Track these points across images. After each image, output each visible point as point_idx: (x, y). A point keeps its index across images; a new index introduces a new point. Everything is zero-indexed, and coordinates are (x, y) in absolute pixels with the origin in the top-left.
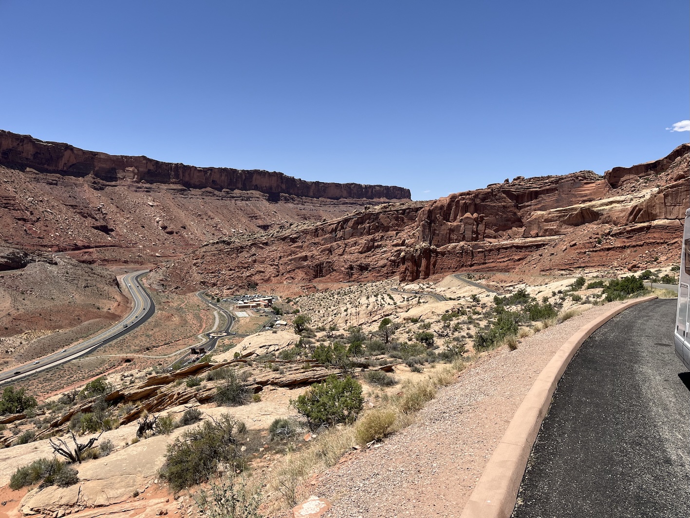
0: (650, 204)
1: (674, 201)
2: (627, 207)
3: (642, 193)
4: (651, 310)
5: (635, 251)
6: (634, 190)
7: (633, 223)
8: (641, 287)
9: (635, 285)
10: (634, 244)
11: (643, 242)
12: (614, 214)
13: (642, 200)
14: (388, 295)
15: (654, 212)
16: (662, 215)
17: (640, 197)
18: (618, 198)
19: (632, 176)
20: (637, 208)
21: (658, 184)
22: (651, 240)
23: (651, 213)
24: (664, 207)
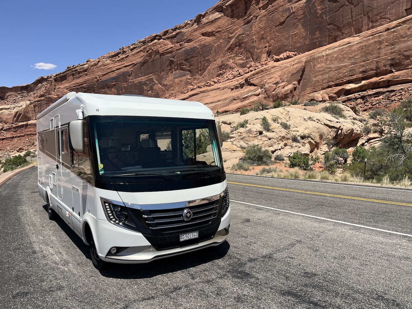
0: (26, 111)
1: (40, 109)
2: (12, 112)
3: (20, 104)
4: (30, 174)
5: (20, 140)
6: (15, 102)
7: (17, 122)
8: (25, 161)
9: (21, 160)
10: (19, 135)
11: (24, 134)
12: (4, 117)
13: (21, 108)
15: (29, 116)
16: (34, 118)
17: (20, 107)
18: (6, 107)
19: (13, 93)
20: (18, 113)
21: (30, 99)
22: (29, 133)
23: (27, 116)
24: (34, 113)
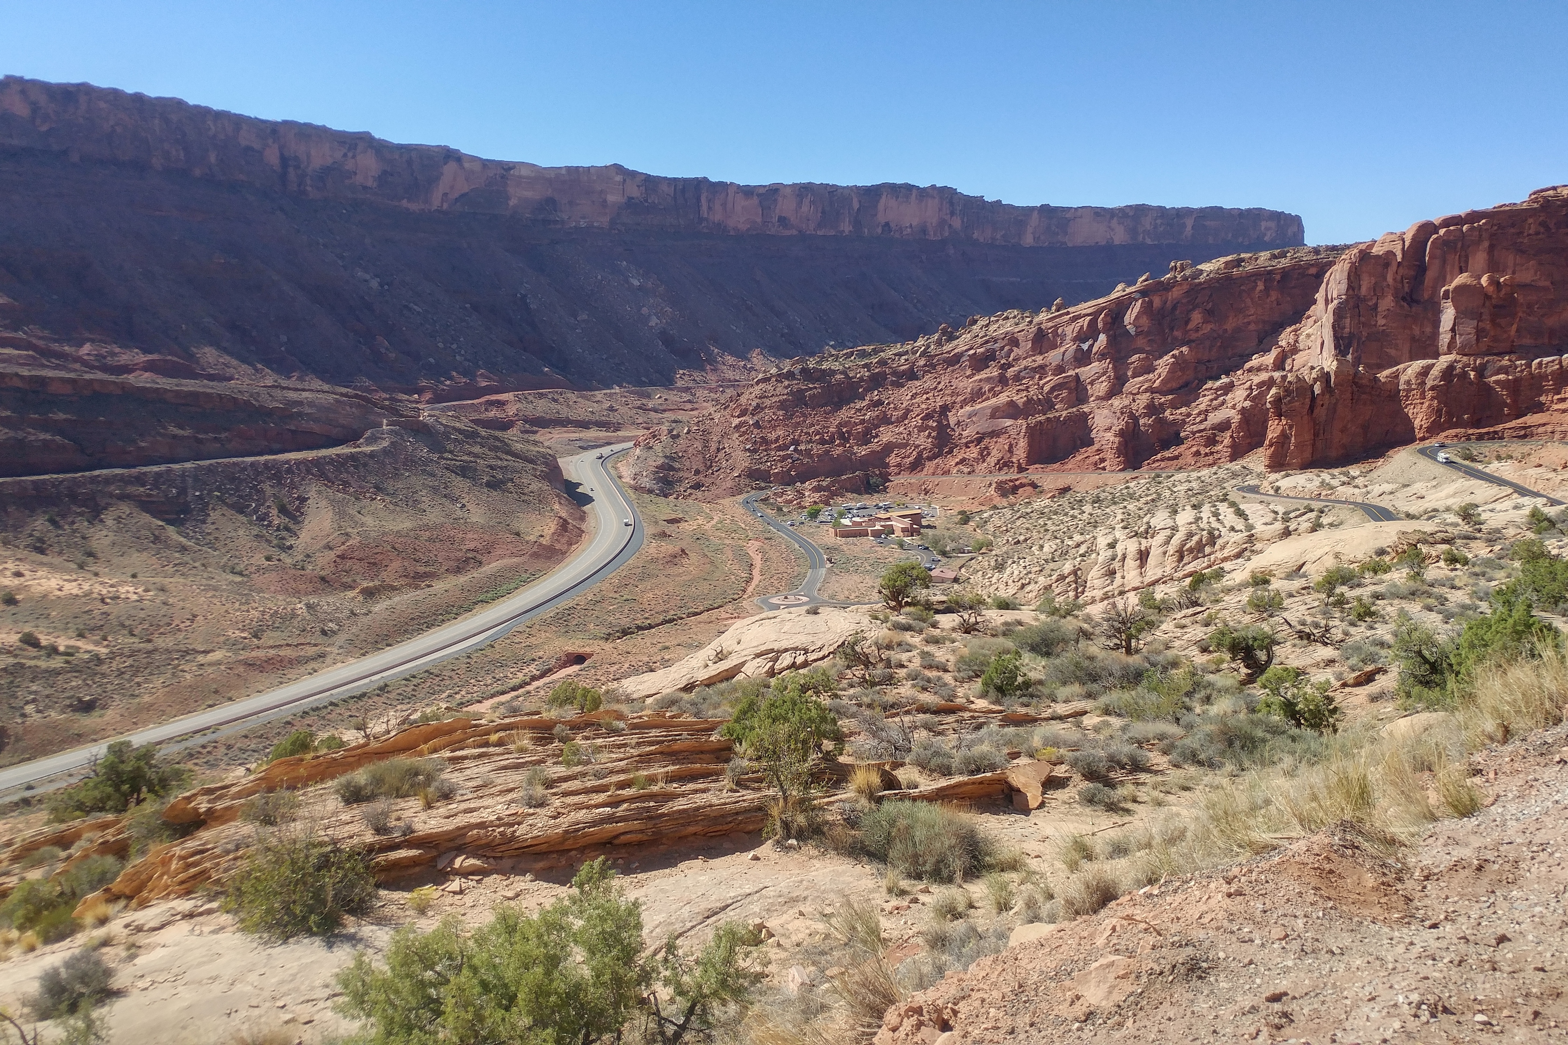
14: (1233, 504)
